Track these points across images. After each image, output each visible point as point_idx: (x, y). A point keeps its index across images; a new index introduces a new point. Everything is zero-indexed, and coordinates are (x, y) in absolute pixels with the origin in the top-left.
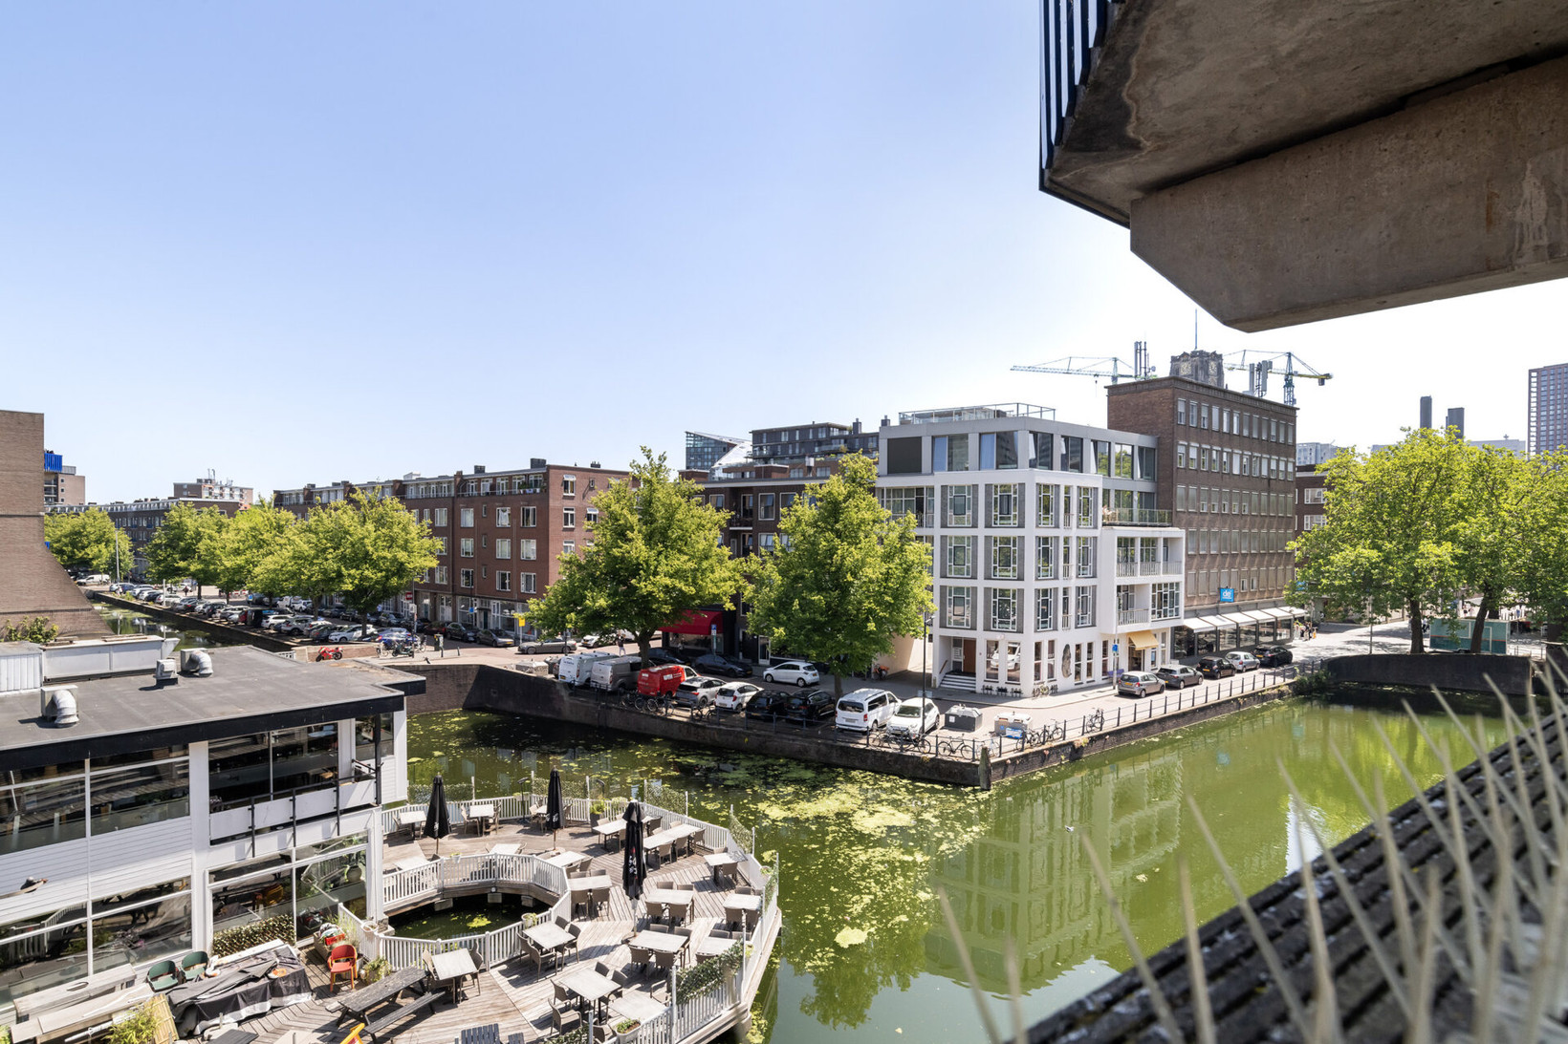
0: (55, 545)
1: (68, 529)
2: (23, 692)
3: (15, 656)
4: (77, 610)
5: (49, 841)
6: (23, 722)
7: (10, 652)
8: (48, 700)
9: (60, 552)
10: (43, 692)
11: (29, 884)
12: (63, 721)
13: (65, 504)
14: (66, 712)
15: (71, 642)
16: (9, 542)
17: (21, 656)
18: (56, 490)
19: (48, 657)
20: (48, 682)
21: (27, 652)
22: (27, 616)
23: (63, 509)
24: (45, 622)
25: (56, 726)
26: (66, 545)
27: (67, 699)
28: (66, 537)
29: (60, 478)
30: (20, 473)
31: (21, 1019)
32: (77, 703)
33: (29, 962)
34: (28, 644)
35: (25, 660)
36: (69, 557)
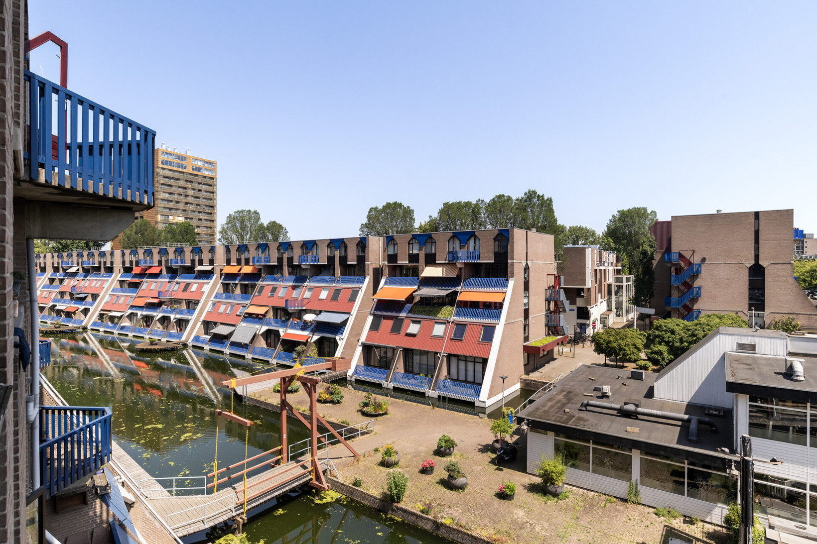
0: (801, 277)
1: (808, 268)
2: (777, 357)
3: (774, 338)
4: (811, 315)
5: (786, 440)
6: (776, 373)
7: (772, 335)
8: (789, 365)
9: (804, 281)
10: (786, 360)
11: (773, 460)
12: (796, 378)
13: (807, 255)
14: (798, 374)
15: (803, 334)
16: (776, 277)
17: (777, 338)
18: (803, 247)
19: (791, 340)
20: (790, 354)
21: (780, 337)
22: (784, 315)
23: (806, 257)
24: (793, 319)
25: (792, 380)
26: (807, 277)
27: (799, 366)
28: (807, 272)
29: (805, 240)
30: (782, 241)
31: (771, 527)
32: (804, 370)
33: (777, 498)
34: (781, 332)
35: (779, 340)
36: (809, 284)
